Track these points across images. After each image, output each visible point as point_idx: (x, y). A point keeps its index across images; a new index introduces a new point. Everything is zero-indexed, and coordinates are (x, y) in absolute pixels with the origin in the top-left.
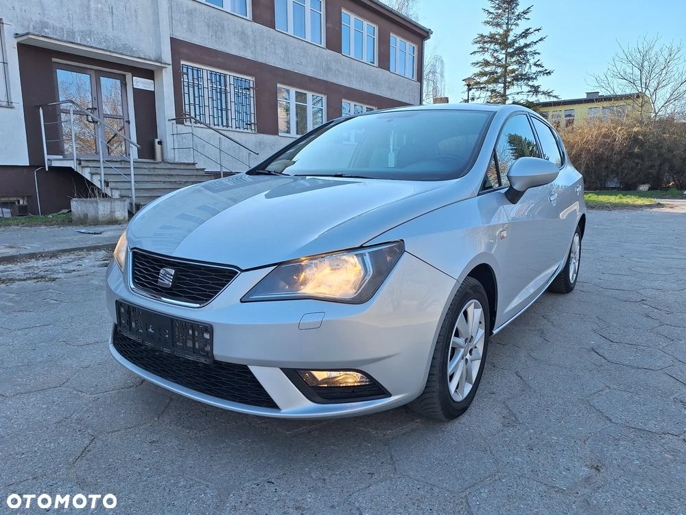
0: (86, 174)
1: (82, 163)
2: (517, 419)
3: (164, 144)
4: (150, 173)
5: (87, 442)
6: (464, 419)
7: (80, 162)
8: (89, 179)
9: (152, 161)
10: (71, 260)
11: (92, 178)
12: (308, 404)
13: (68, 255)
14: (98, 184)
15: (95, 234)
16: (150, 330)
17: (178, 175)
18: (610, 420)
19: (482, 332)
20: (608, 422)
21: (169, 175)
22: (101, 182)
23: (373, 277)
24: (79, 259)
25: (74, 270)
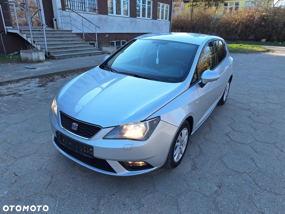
0: (24, 36)
1: (22, 32)
2: (196, 167)
3: (57, 21)
4: (52, 36)
5: (50, 179)
6: (179, 167)
7: (21, 31)
8: (26, 39)
9: (53, 30)
10: (25, 84)
11: (27, 39)
12: (127, 171)
13: (24, 81)
14: (30, 42)
15: (33, 69)
16: (70, 143)
17: (65, 37)
18: (227, 167)
19: (187, 136)
20: (226, 168)
21: (60, 37)
22: (31, 41)
23: (150, 130)
24: (28, 83)
25: (28, 89)
